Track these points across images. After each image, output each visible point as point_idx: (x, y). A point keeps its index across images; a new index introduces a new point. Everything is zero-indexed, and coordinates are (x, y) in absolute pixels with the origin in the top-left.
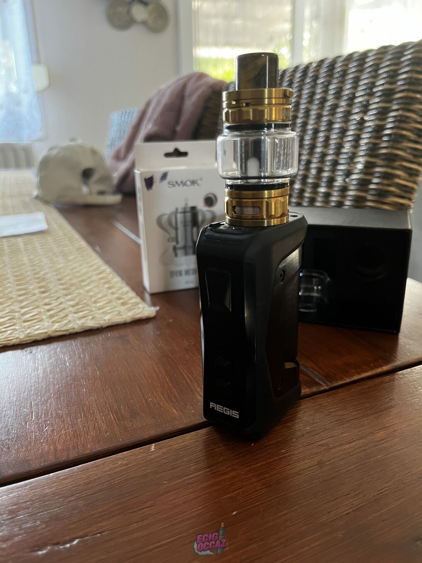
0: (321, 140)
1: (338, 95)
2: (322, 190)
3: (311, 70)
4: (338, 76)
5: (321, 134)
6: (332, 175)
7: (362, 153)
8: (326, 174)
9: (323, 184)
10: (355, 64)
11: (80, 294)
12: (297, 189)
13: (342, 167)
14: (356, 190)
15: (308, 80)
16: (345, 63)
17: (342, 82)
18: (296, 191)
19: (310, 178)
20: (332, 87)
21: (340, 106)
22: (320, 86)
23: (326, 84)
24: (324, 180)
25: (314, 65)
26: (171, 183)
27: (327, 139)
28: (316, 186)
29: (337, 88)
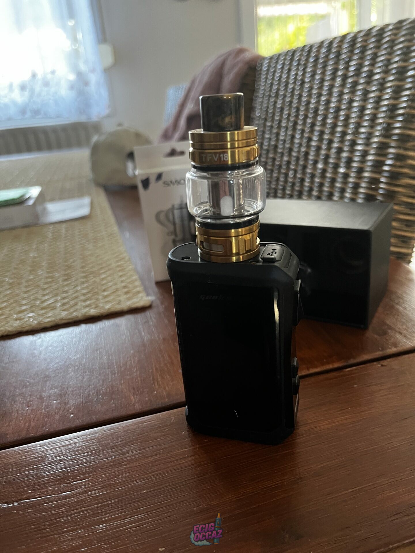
0: (342, 118)
1: (358, 72)
2: (342, 170)
3: (335, 45)
4: (358, 52)
5: (342, 113)
6: (350, 156)
7: (377, 134)
8: (345, 155)
9: (342, 165)
10: (373, 40)
11: (95, 282)
12: (320, 169)
13: (359, 148)
14: (372, 172)
15: (332, 56)
16: (365, 38)
17: (362, 58)
18: (319, 171)
19: (331, 158)
20: (353, 63)
21: (359, 83)
22: (342, 62)
23: (347, 60)
24: (343, 160)
25: (337, 41)
26: (166, 183)
27: (347, 117)
28: (336, 166)
29: (356, 64)
